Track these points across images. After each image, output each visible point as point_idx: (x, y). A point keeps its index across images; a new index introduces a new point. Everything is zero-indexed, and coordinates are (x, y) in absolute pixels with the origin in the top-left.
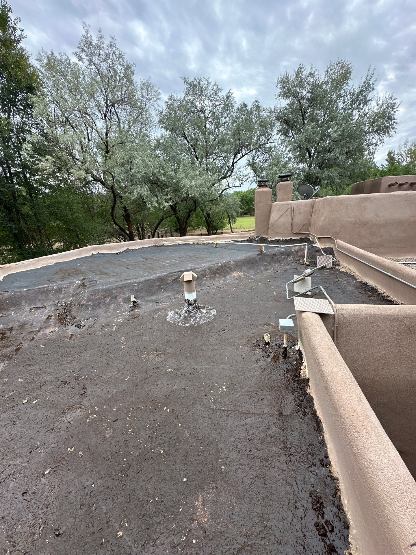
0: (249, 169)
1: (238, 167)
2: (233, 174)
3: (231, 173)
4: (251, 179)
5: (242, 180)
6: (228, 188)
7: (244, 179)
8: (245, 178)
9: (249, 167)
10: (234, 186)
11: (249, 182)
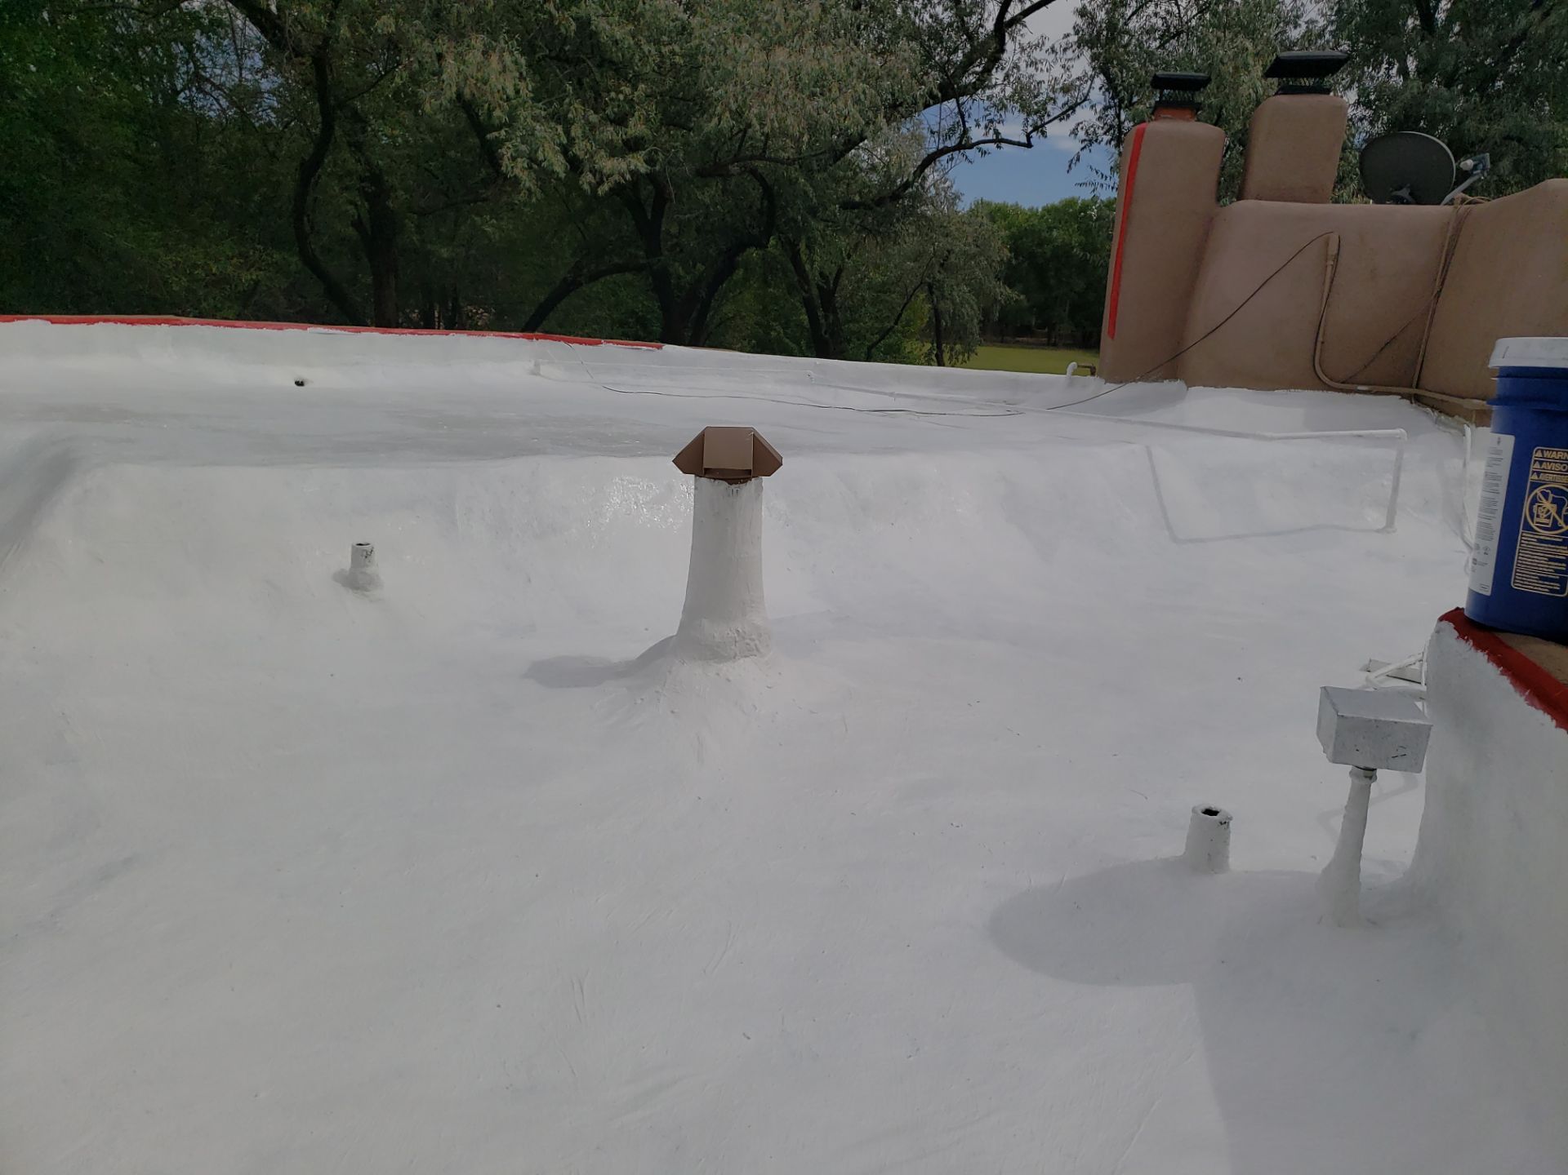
0: (1082, 65)
1: (1025, 41)
2: (997, 76)
3: (987, 71)
4: (1085, 115)
5: (1042, 111)
6: (959, 147)
7: (1054, 110)
8: (1061, 99)
9: (1087, 53)
10: (991, 136)
11: (1074, 132)
